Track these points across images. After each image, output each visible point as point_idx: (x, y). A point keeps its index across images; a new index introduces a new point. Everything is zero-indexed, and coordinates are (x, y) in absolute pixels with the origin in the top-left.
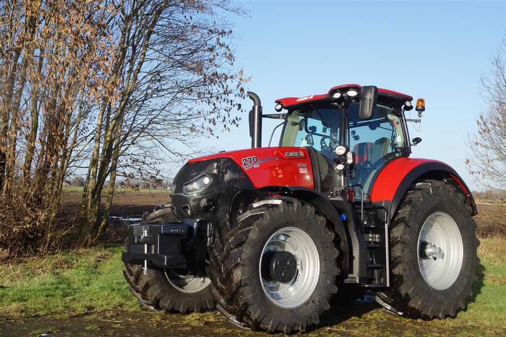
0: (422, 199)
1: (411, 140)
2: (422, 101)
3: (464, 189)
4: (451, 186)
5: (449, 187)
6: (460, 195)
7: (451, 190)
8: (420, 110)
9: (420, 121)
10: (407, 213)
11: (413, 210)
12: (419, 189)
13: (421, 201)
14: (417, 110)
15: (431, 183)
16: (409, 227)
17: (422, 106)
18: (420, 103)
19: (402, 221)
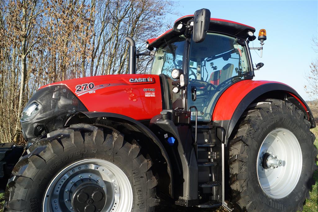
0: (261, 118)
1: (255, 66)
2: (264, 31)
3: (304, 107)
4: (292, 104)
5: (289, 105)
6: (300, 112)
7: (291, 107)
8: (262, 38)
9: (262, 48)
10: (246, 131)
11: (252, 129)
12: (259, 108)
13: (260, 119)
14: (259, 39)
15: (271, 102)
16: (247, 145)
17: (264, 35)
18: (262, 33)
19: (240, 140)
